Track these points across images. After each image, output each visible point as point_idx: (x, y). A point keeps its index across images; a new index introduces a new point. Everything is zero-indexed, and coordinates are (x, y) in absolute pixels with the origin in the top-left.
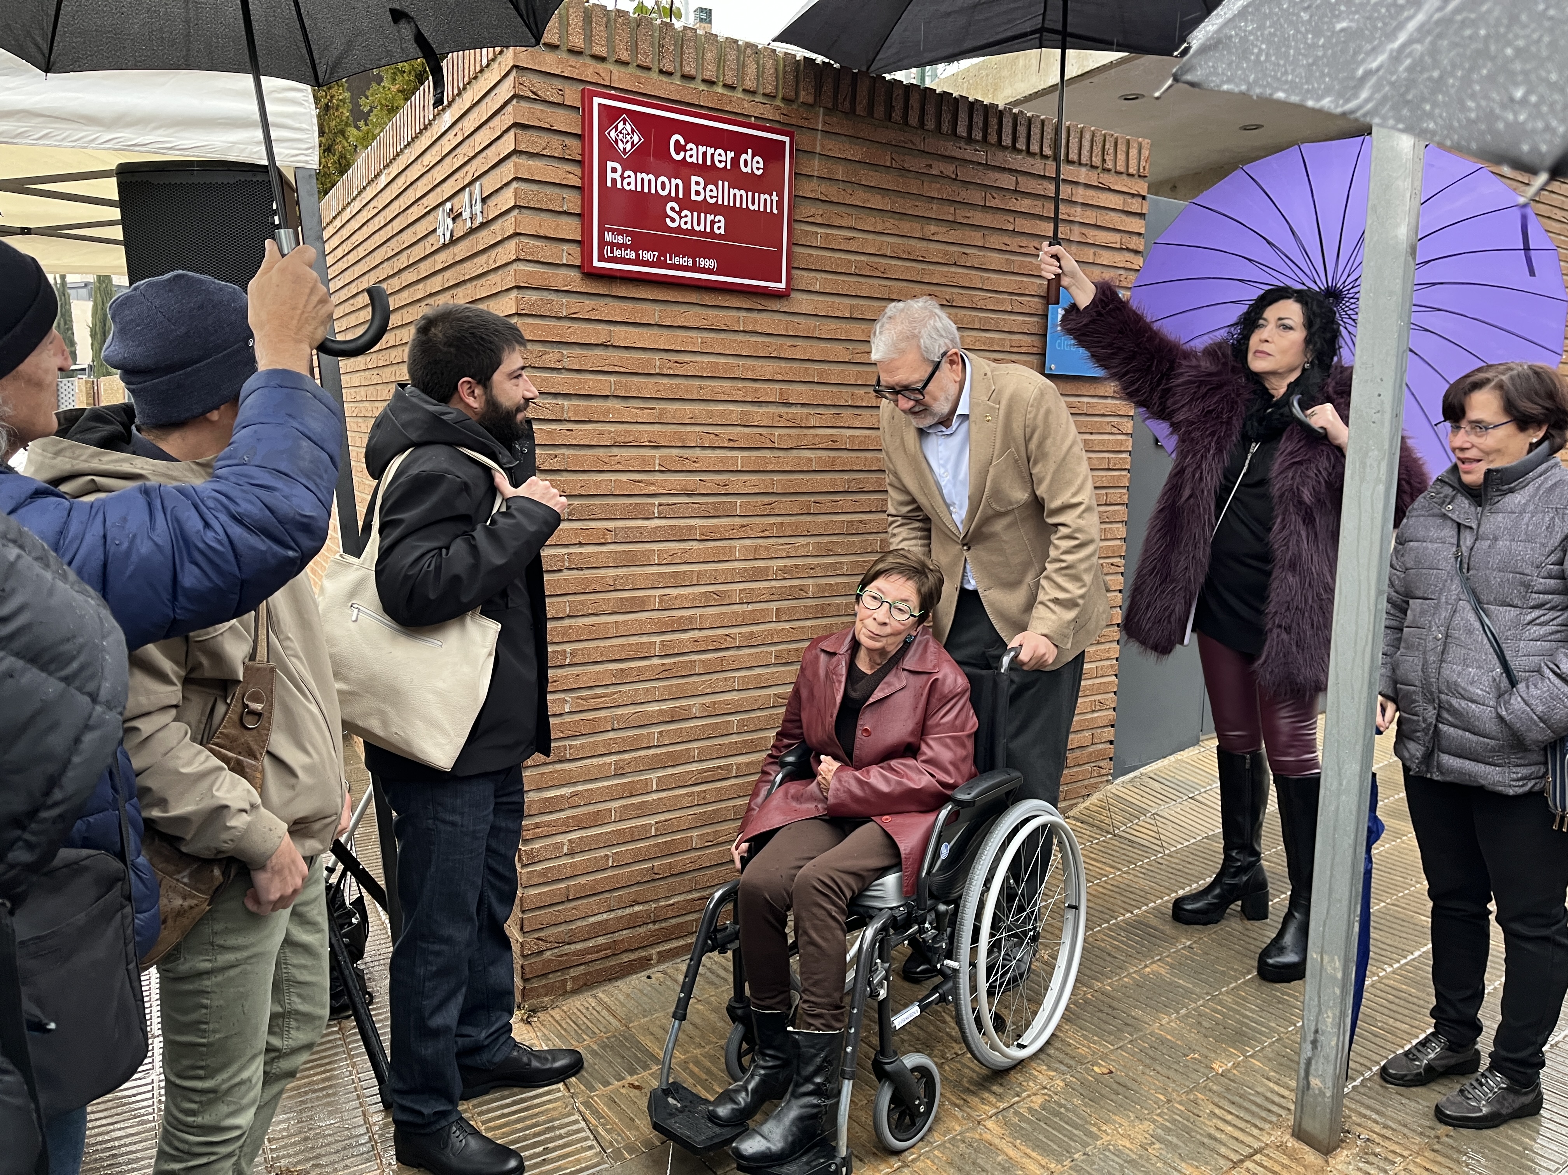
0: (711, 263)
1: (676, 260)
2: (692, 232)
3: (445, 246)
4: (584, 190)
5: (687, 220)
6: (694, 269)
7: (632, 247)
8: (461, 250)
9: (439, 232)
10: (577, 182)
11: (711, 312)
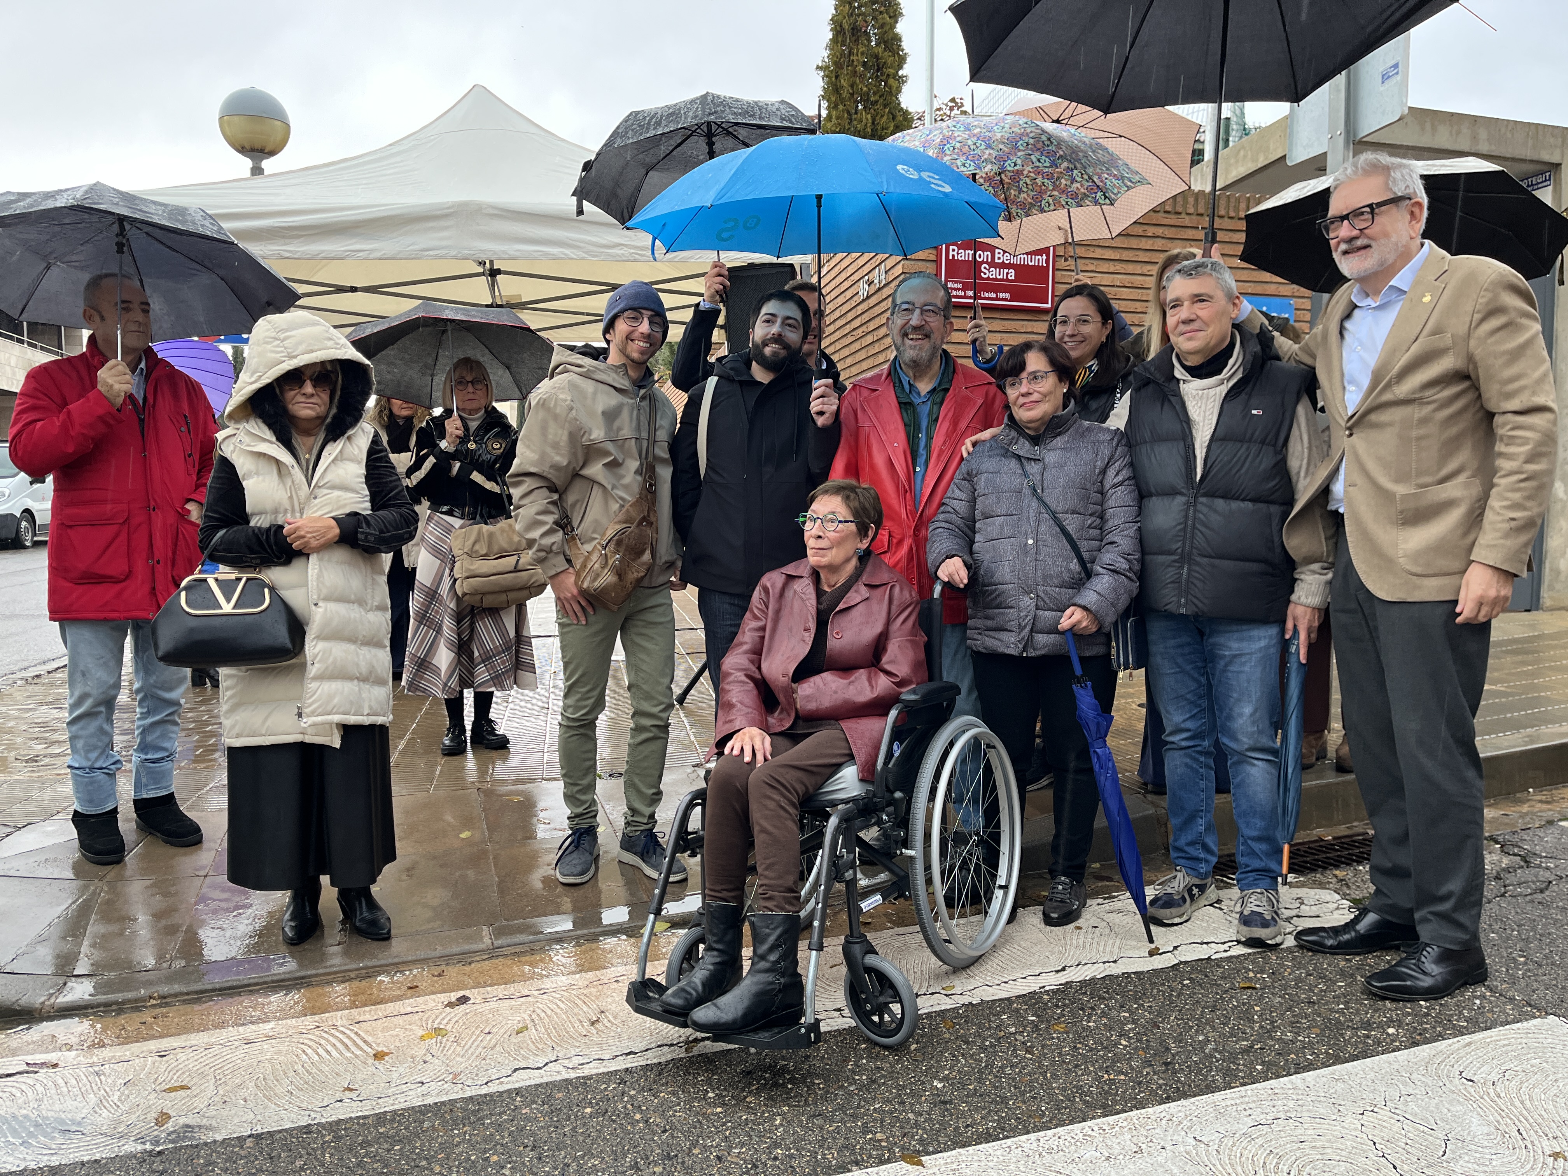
0: (1007, 296)
1: (987, 295)
2: (996, 279)
3: (863, 301)
4: (938, 262)
5: (993, 273)
6: (997, 299)
7: (962, 290)
8: (873, 301)
9: (861, 293)
10: (933, 258)
11: (1006, 322)
